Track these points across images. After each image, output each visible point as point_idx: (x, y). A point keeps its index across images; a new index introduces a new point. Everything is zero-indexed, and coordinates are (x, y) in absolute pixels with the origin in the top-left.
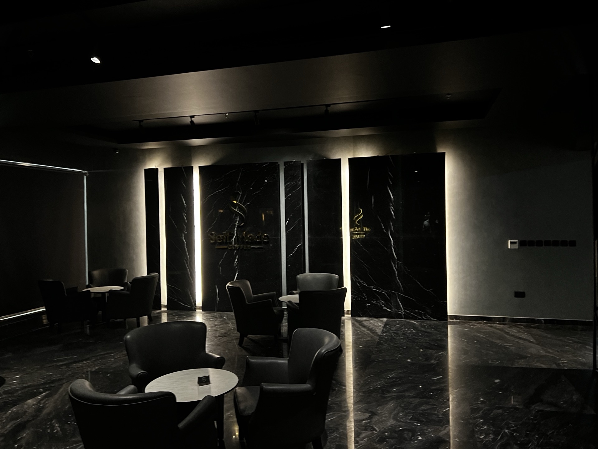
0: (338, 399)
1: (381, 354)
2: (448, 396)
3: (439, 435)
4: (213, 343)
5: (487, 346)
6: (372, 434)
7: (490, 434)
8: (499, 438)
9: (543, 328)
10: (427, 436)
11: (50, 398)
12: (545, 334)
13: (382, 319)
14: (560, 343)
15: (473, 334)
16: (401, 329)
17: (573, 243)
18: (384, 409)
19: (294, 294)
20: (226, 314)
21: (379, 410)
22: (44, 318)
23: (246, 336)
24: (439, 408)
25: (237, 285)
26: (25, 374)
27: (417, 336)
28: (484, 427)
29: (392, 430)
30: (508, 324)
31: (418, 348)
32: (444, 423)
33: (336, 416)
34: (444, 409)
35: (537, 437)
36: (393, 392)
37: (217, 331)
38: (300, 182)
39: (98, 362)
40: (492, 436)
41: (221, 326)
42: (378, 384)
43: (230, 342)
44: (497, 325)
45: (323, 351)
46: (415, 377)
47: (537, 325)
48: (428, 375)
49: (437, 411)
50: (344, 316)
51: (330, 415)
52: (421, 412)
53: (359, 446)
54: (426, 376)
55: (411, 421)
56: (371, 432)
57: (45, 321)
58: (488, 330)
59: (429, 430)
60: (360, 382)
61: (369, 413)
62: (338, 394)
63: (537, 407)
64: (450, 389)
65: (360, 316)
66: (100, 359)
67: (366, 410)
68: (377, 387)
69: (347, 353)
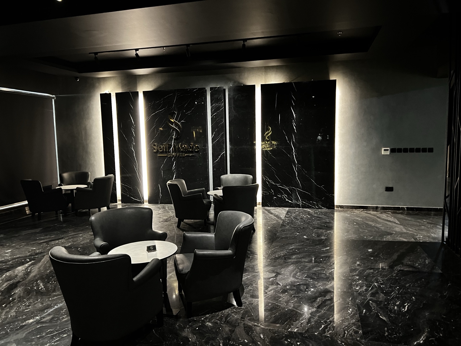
0: (252, 264)
1: (284, 233)
2: (334, 261)
3: (326, 287)
4: (157, 226)
5: (364, 227)
6: (277, 287)
7: (363, 286)
8: (370, 289)
9: (405, 214)
10: (317, 289)
11: (35, 265)
12: (407, 218)
13: (285, 208)
14: (418, 224)
15: (353, 218)
16: (300, 215)
17: (431, 150)
18: (286, 271)
19: (218, 189)
20: (167, 206)
21: (283, 271)
22: (26, 209)
23: (183, 221)
24: (326, 269)
25: (175, 183)
26: (14, 249)
27: (311, 220)
28: (359, 282)
29: (292, 285)
30: (380, 211)
31: (311, 228)
32: (330, 279)
33: (250, 276)
34: (331, 270)
35: (398, 288)
36: (292, 259)
37: (160, 217)
38: (223, 104)
39: (70, 240)
40: (365, 288)
41: (163, 214)
42: (282, 253)
43: (170, 225)
44: (371, 212)
45: (241, 226)
46: (309, 248)
47: (401, 211)
48: (319, 247)
49: (325, 271)
50: (256, 206)
51: (246, 275)
52: (313, 272)
53: (268, 296)
54: (317, 247)
55: (306, 278)
56: (276, 286)
57: (28, 212)
58: (364, 216)
59: (319, 284)
60: (268, 252)
61: (275, 273)
62: (252, 260)
63: (399, 268)
64: (335, 256)
65: (269, 206)
66: (72, 238)
67: (273, 272)
68: (281, 256)
69: (259, 232)
